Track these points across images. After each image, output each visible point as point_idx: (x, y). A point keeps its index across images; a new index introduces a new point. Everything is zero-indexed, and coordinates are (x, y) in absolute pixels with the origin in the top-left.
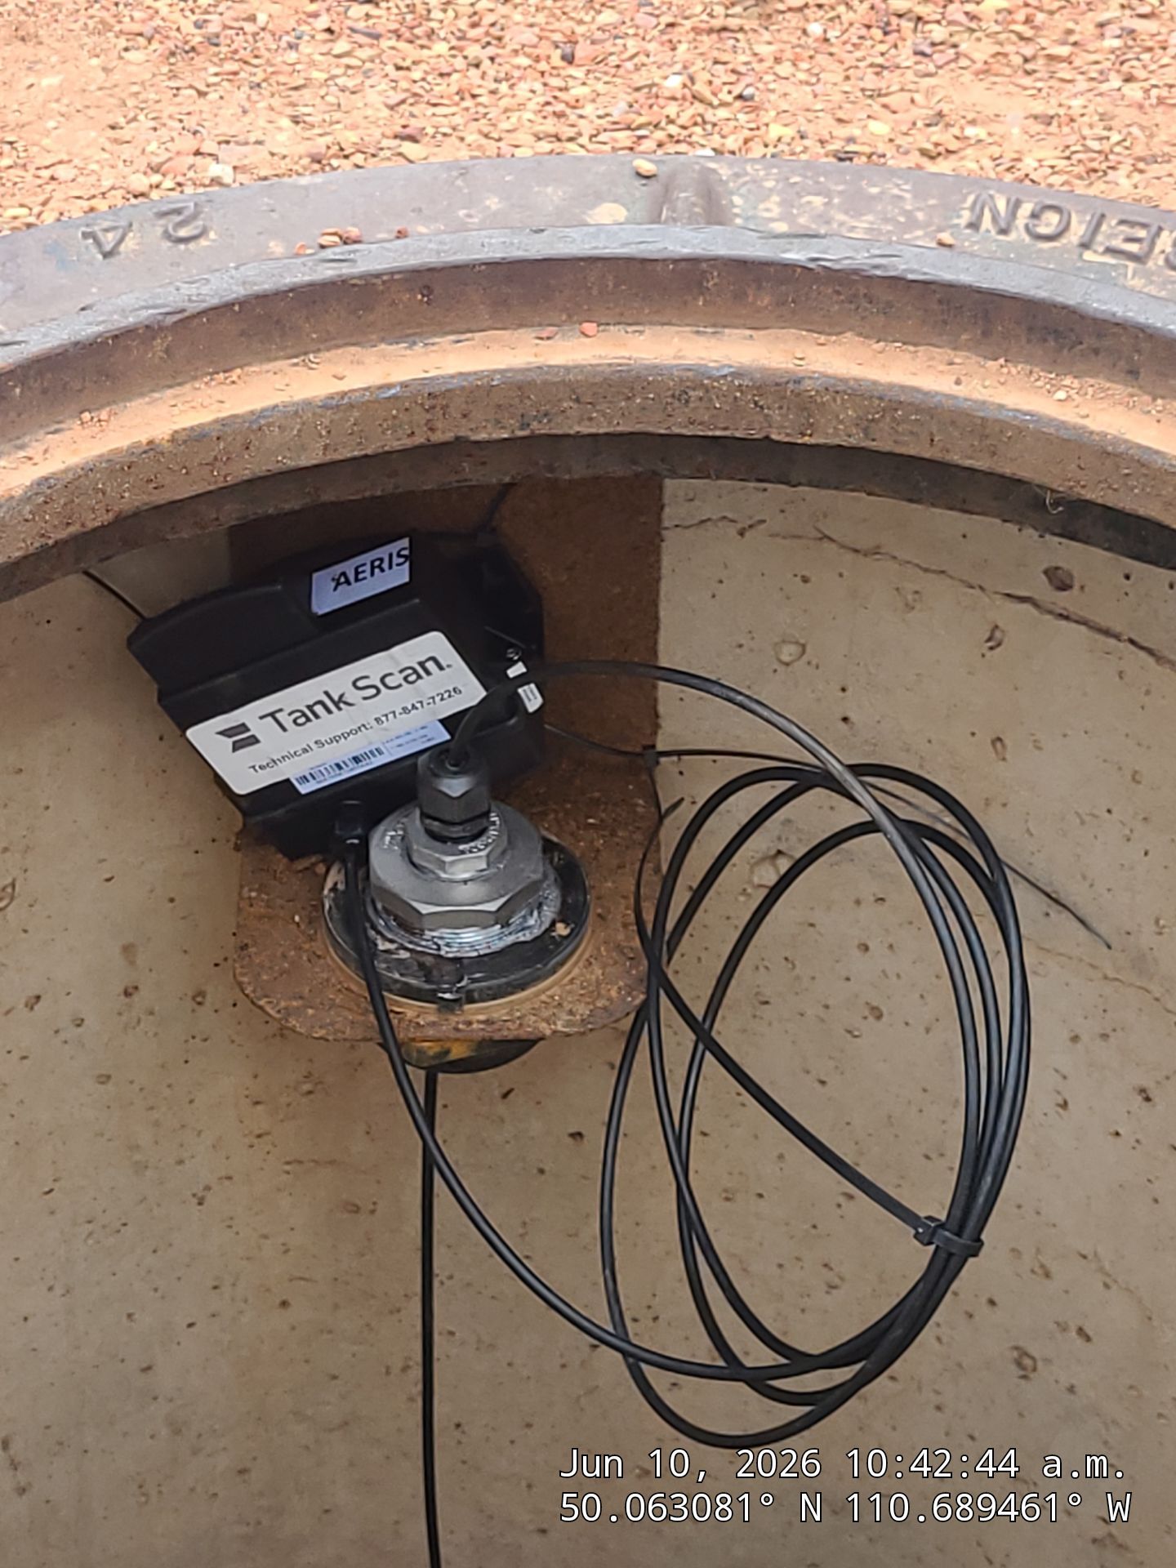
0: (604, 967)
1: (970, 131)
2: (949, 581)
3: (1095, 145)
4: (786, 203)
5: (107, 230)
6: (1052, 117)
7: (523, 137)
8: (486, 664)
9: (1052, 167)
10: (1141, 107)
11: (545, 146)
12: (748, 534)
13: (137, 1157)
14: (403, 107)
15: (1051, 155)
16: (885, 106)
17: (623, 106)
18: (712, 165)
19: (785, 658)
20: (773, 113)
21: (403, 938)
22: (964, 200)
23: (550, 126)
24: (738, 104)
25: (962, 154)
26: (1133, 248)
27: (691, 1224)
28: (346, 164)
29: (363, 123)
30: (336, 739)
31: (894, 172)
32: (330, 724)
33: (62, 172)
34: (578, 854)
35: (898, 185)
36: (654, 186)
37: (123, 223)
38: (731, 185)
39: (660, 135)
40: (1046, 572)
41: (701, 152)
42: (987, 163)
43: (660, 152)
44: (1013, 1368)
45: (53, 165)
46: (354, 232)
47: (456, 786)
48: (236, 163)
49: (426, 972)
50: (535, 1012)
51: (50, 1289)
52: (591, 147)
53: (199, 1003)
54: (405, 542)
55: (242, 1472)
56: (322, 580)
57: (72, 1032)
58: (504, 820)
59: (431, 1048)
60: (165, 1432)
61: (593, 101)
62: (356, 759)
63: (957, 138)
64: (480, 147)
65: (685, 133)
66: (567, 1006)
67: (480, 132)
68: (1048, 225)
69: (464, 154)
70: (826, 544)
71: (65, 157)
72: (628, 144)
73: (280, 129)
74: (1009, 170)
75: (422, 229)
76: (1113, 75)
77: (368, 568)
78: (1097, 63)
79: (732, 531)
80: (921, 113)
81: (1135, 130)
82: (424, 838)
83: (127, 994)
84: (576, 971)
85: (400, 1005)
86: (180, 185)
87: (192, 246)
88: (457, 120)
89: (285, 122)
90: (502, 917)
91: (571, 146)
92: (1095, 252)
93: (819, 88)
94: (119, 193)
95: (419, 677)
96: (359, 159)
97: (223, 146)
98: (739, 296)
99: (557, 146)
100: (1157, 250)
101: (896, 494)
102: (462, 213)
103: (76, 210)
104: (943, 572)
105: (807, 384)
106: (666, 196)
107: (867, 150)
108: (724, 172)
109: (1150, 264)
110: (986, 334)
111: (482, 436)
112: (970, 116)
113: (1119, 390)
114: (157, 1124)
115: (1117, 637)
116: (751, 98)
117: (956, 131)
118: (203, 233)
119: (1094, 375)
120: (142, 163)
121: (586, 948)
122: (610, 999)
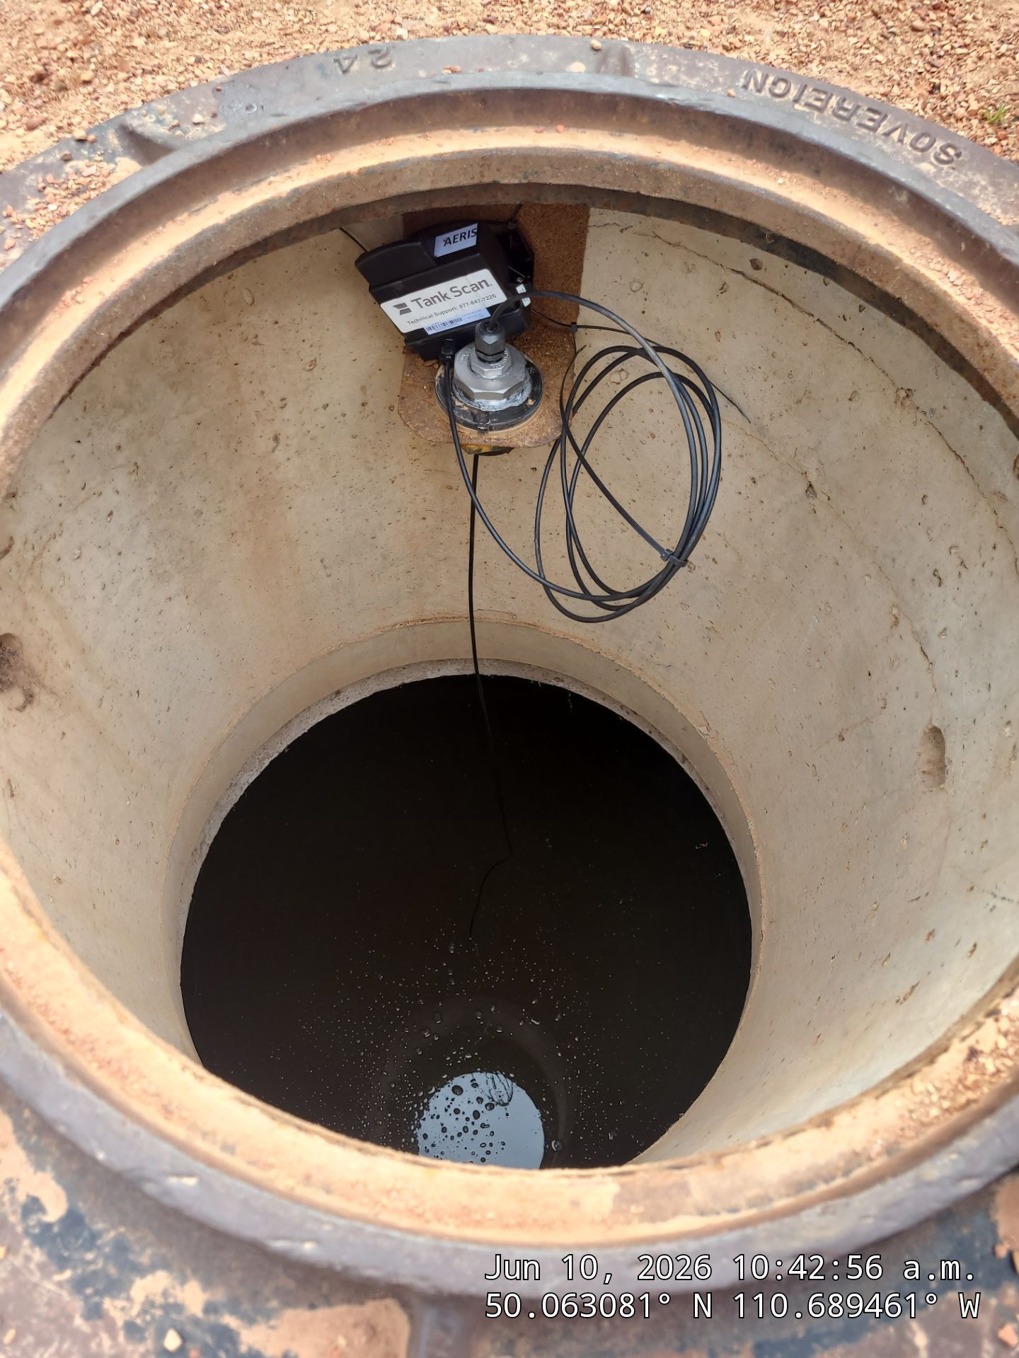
0: (547, 418)
1: (747, 38)
2: (709, 262)
3: (804, 49)
4: (660, 69)
5: (345, 59)
6: (785, 33)
7: (543, 25)
8: (508, 285)
9: (783, 59)
10: (827, 31)
11: (552, 31)
12: (625, 232)
13: (368, 465)
14: (490, 6)
15: (782, 52)
16: (709, 22)
17: (590, 12)
18: (628, 46)
19: (634, 288)
20: (658, 22)
21: (465, 401)
22: (742, 73)
23: (555, 20)
24: (642, 15)
25: (742, 49)
26: (818, 104)
27: (571, 532)
28: (459, 33)
29: (470, 13)
30: (442, 313)
31: (711, 56)
32: (440, 306)
33: (332, 28)
34: (540, 368)
35: (712, 63)
36: (599, 55)
37: (353, 55)
38: (635, 57)
39: (605, 29)
40: (751, 261)
41: (623, 39)
42: (753, 55)
43: (604, 38)
44: (686, 567)
45: (328, 24)
46: (458, 68)
47: (490, 339)
48: (409, 28)
49: (474, 417)
50: (517, 436)
51: (337, 510)
52: (573, 33)
53: (391, 410)
54: (475, 226)
55: (409, 572)
56: (440, 240)
57: (342, 419)
58: (511, 354)
59: (475, 448)
60: (380, 558)
61: (576, 9)
62: (451, 322)
63: (740, 41)
64: (522, 29)
65: (616, 29)
66: (530, 435)
67: (523, 21)
68: (780, 89)
69: (514, 31)
70: (658, 240)
71: (334, 20)
72: (590, 32)
73: (432, 13)
74: (763, 59)
75: (490, 70)
76: (816, 13)
77: (459, 237)
78: (809, 6)
79: (618, 229)
80: (725, 26)
81: (822, 43)
82: (476, 359)
83: (363, 405)
84: (535, 420)
85: (463, 429)
86: (383, 38)
87: (384, 70)
88: (514, 14)
89: (435, 10)
90: (507, 395)
91: (564, 32)
92: (800, 104)
93: (680, 10)
94: (355, 40)
95: (478, 288)
96: (466, 30)
97: (405, 20)
98: (633, 117)
99: (557, 31)
100: (829, 106)
101: (694, 224)
102: (509, 62)
103: (335, 47)
104: (706, 257)
105: (661, 167)
106: (604, 61)
107: (699, 44)
108: (632, 49)
109: (825, 113)
110: (750, 145)
111: (506, 181)
112: (748, 30)
113: (809, 180)
114: (376, 454)
115: (777, 293)
116: (649, 13)
117: (740, 37)
118: (389, 64)
119: (797, 170)
120: (367, 25)
121: (540, 409)
122: (548, 433)
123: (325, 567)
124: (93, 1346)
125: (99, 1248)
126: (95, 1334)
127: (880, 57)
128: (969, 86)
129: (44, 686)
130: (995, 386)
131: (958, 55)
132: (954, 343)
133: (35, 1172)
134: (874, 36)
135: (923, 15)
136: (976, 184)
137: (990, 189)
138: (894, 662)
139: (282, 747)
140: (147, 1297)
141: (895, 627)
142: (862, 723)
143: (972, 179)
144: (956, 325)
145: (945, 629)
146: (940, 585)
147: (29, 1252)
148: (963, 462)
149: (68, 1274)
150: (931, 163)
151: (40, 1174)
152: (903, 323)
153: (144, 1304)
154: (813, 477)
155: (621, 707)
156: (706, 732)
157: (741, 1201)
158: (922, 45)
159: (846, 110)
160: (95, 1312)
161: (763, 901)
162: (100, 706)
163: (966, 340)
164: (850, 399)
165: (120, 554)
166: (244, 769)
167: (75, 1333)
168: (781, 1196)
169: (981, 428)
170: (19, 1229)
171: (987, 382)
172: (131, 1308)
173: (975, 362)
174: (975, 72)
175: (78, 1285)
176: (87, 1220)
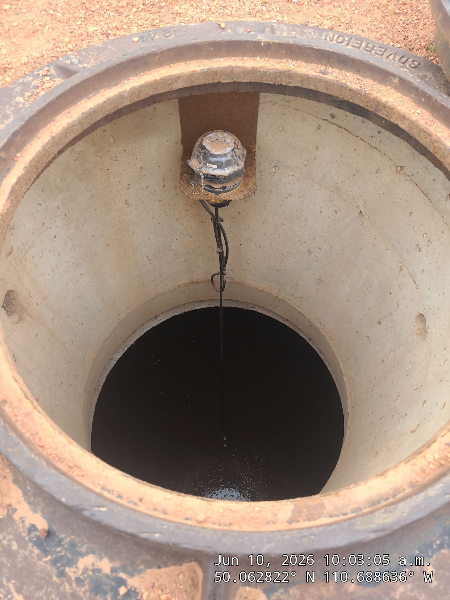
0: (245, 187)
2: (312, 116)
4: (288, 33)
5: (152, 34)
12: (275, 105)
13: (166, 213)
18: (273, 24)
19: (280, 130)
22: (324, 34)
26: (357, 45)
35: (311, 30)
37: (155, 32)
38: (277, 29)
40: (330, 114)
44: (308, 253)
51: (153, 234)
53: (176, 188)
55: (186, 261)
57: (154, 193)
59: (214, 201)
60: (173, 255)
66: (238, 194)
68: (340, 40)
70: (289, 108)
79: (272, 104)
83: (163, 186)
85: (208, 193)
87: (169, 38)
92: (350, 46)
98: (278, 51)
100: (362, 46)
101: (305, 98)
104: (311, 114)
106: (264, 30)
108: (276, 25)
109: (360, 49)
110: (329, 61)
111: (223, 82)
114: (170, 208)
115: (342, 128)
118: (171, 35)
122: (245, 193)
123: (149, 260)
124: (62, 589)
125: (63, 546)
126: (62, 584)
127: (381, 25)
128: (420, 36)
129: (28, 314)
130: (440, 159)
131: (415, 23)
132: (421, 142)
133: (33, 514)
134: (379, 17)
135: (399, 7)
136: (427, 76)
137: (433, 78)
138: (401, 287)
139: (132, 342)
140: (85, 566)
141: (401, 272)
142: (388, 315)
143: (425, 74)
144: (422, 134)
145: (423, 270)
146: (420, 251)
147: (31, 548)
148: (427, 196)
149: (49, 558)
150: (407, 68)
151: (35, 514)
152: (398, 136)
153: (83, 569)
154: (362, 208)
155: (281, 318)
156: (319, 326)
157: (348, 510)
158: (400, 19)
159: (369, 47)
160: (62, 574)
161: (348, 399)
162: (52, 323)
163: (427, 140)
164: (376, 173)
165: (59, 255)
166: (115, 352)
167: (54, 583)
168: (365, 508)
169: (434, 180)
170: (27, 539)
171: (437, 158)
172: (78, 572)
173: (431, 150)
174: (423, 30)
175: (54, 562)
176: (57, 534)
